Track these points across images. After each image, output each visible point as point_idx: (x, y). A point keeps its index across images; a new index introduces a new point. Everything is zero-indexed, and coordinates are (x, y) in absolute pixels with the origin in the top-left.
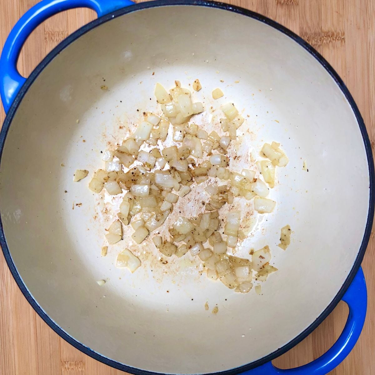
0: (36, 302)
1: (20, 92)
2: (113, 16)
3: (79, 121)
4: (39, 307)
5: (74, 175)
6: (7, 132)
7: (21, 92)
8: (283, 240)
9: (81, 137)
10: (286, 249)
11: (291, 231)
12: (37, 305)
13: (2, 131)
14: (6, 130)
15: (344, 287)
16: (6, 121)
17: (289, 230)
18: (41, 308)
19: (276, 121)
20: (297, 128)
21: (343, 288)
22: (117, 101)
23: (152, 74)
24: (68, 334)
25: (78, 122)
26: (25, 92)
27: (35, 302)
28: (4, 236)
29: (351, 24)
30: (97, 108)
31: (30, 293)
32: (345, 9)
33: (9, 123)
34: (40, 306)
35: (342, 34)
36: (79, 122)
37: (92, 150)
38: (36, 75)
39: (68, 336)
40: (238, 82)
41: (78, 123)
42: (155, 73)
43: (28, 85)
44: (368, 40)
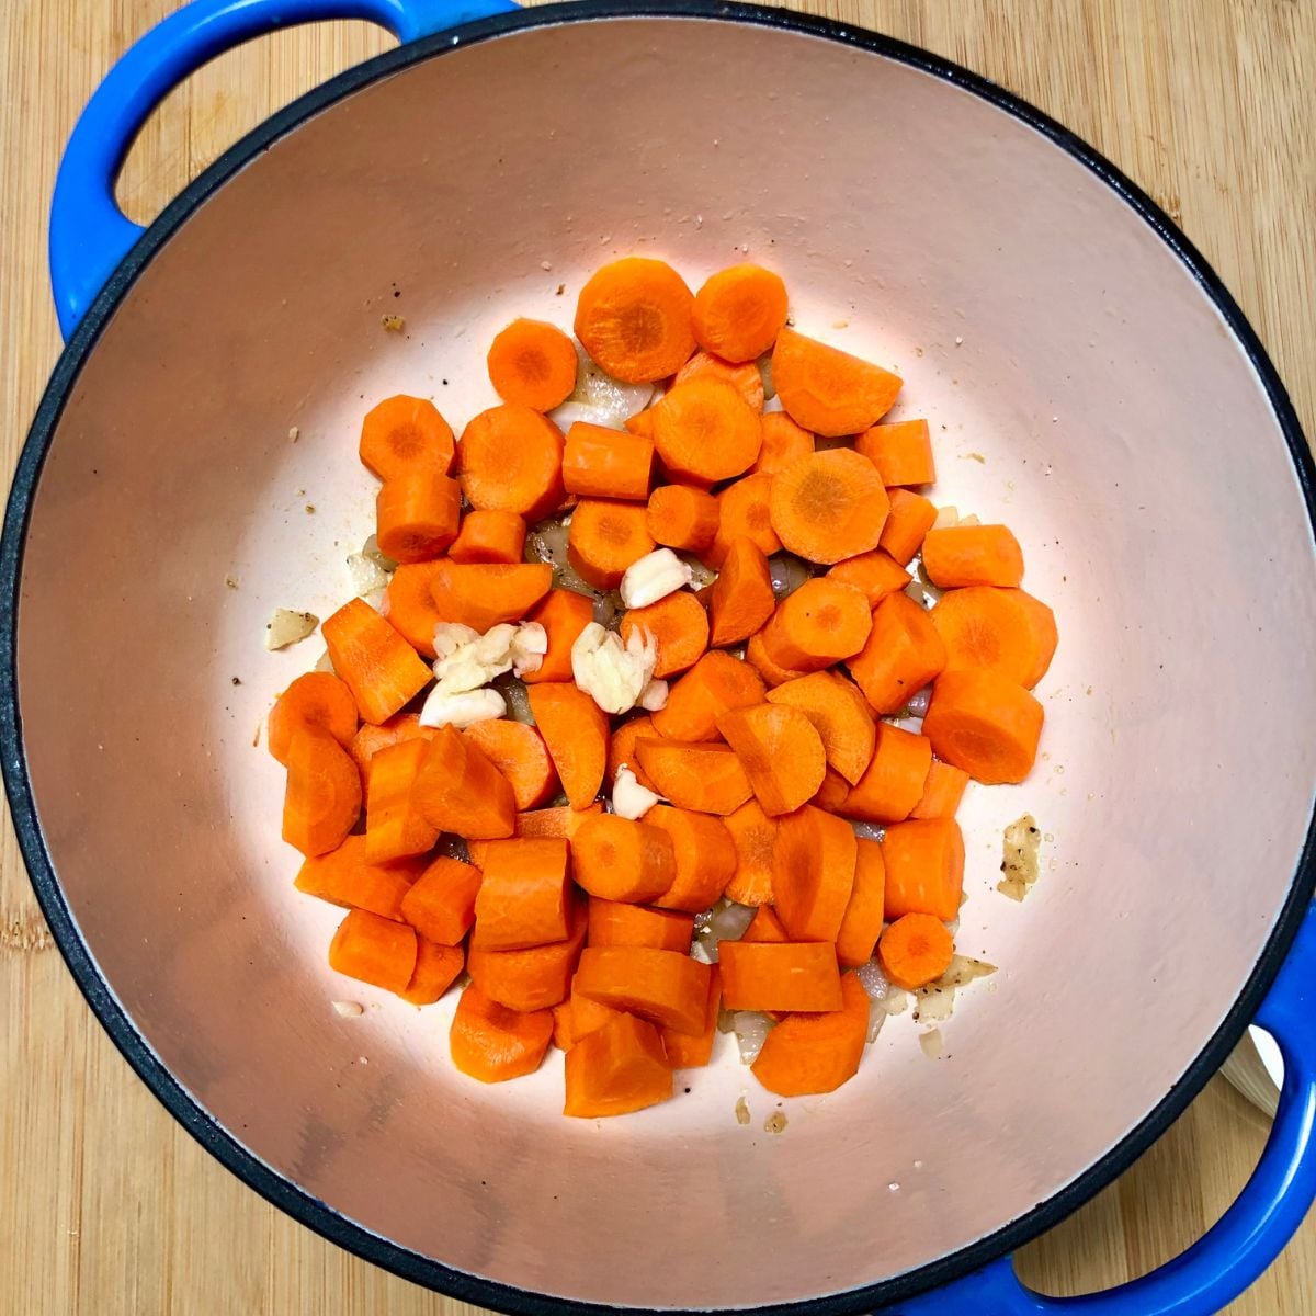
0: (127, 1016)
1: (124, 268)
2: (456, 40)
3: (298, 433)
4: (138, 1037)
5: (269, 627)
6: (65, 397)
7: (127, 265)
8: (1013, 867)
9: (299, 495)
10: (1026, 897)
11: (1038, 835)
12: (131, 1028)
13: (49, 394)
14: (64, 388)
15: (1262, 967)
16: (66, 359)
17: (1033, 830)
18: (144, 1040)
19: (974, 456)
20: (1049, 472)
21: (1259, 971)
22: (431, 378)
23: (557, 290)
24: (242, 1145)
25: (295, 436)
26: (141, 268)
27: (122, 1016)
28: (22, 762)
29: (1198, 176)
30: (362, 397)
31: (105, 981)
32: (1175, 131)
33: (75, 363)
34: (139, 1033)
35: (1170, 204)
36: (297, 437)
37: (336, 543)
38: (183, 212)
39: (242, 1150)
40: (846, 326)
41: (296, 441)
42: (565, 289)
43: (153, 245)
44: (1256, 226)
